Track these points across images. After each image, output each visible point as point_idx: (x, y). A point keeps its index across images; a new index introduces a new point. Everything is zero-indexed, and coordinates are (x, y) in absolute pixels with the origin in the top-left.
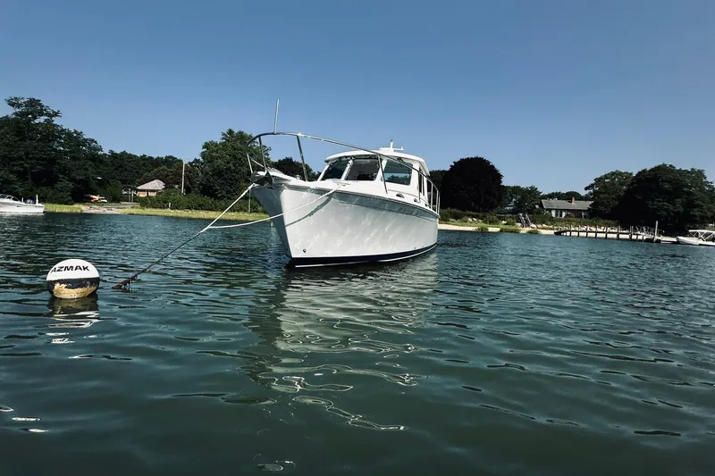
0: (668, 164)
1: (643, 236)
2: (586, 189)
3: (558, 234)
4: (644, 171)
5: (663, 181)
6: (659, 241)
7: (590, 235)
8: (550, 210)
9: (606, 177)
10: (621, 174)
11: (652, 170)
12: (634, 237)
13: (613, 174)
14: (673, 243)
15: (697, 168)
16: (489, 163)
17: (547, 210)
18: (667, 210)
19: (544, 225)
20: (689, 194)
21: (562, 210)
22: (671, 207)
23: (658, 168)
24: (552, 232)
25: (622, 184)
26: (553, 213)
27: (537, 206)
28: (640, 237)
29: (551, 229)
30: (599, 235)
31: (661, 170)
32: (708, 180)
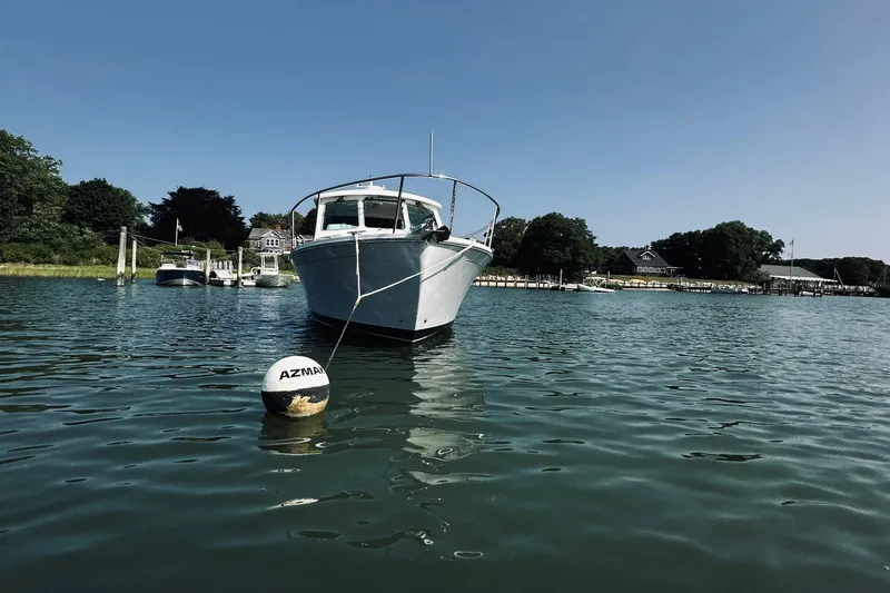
0: (558, 212)
1: (549, 284)
4: (538, 218)
5: (554, 229)
6: (563, 289)
7: (499, 284)
9: (503, 223)
10: (516, 220)
11: (544, 218)
12: (541, 285)
13: (509, 220)
14: (575, 290)
15: (580, 217)
18: (559, 258)
20: (575, 241)
22: (562, 256)
23: (549, 217)
25: (517, 231)
28: (546, 286)
30: (508, 284)
31: (551, 218)
32: (589, 229)
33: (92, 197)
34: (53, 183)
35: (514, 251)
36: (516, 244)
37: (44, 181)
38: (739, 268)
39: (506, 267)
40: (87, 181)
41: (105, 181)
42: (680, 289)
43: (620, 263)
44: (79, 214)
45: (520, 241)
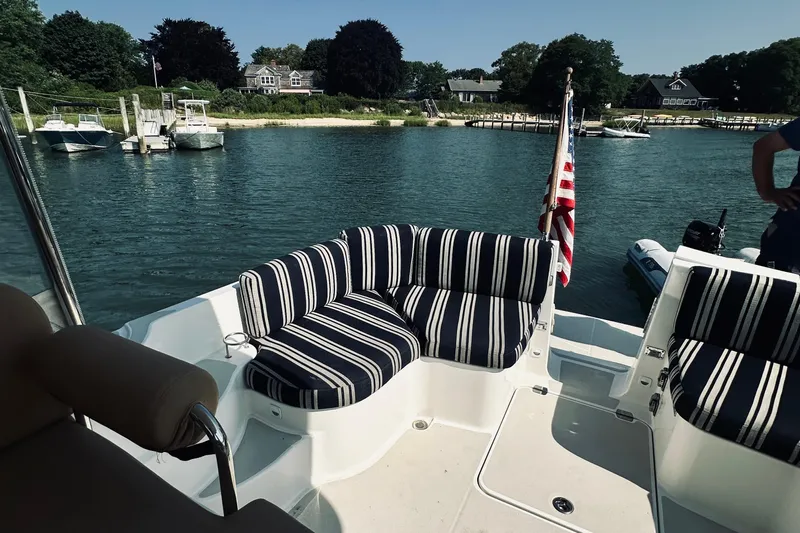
0: (580, 33)
2: (493, 66)
3: (469, 125)
4: (555, 42)
5: (573, 56)
6: (584, 134)
7: (505, 126)
8: (457, 93)
9: (513, 50)
10: (528, 46)
11: (562, 41)
13: (520, 46)
14: (599, 136)
15: (607, 39)
16: (385, 29)
17: (454, 92)
19: (453, 114)
20: (596, 70)
21: (470, 93)
23: (569, 39)
24: (461, 123)
25: (529, 59)
26: (461, 96)
27: (443, 88)
29: (461, 118)
30: (516, 126)
31: (572, 42)
32: (616, 54)
33: (67, 34)
34: (31, 19)
35: (524, 83)
36: (526, 75)
37: (19, 16)
38: (791, 98)
39: (513, 102)
40: (59, 14)
41: (78, 15)
42: (714, 126)
43: (645, 94)
44: (59, 54)
45: (531, 72)
